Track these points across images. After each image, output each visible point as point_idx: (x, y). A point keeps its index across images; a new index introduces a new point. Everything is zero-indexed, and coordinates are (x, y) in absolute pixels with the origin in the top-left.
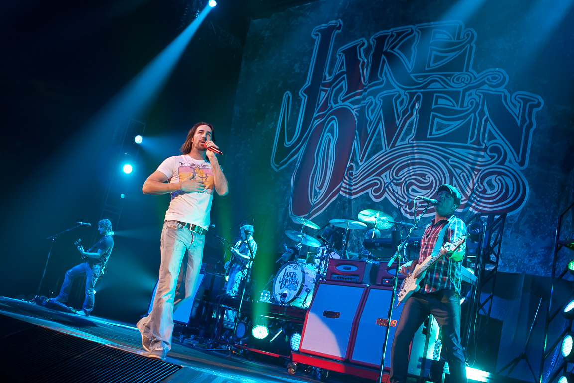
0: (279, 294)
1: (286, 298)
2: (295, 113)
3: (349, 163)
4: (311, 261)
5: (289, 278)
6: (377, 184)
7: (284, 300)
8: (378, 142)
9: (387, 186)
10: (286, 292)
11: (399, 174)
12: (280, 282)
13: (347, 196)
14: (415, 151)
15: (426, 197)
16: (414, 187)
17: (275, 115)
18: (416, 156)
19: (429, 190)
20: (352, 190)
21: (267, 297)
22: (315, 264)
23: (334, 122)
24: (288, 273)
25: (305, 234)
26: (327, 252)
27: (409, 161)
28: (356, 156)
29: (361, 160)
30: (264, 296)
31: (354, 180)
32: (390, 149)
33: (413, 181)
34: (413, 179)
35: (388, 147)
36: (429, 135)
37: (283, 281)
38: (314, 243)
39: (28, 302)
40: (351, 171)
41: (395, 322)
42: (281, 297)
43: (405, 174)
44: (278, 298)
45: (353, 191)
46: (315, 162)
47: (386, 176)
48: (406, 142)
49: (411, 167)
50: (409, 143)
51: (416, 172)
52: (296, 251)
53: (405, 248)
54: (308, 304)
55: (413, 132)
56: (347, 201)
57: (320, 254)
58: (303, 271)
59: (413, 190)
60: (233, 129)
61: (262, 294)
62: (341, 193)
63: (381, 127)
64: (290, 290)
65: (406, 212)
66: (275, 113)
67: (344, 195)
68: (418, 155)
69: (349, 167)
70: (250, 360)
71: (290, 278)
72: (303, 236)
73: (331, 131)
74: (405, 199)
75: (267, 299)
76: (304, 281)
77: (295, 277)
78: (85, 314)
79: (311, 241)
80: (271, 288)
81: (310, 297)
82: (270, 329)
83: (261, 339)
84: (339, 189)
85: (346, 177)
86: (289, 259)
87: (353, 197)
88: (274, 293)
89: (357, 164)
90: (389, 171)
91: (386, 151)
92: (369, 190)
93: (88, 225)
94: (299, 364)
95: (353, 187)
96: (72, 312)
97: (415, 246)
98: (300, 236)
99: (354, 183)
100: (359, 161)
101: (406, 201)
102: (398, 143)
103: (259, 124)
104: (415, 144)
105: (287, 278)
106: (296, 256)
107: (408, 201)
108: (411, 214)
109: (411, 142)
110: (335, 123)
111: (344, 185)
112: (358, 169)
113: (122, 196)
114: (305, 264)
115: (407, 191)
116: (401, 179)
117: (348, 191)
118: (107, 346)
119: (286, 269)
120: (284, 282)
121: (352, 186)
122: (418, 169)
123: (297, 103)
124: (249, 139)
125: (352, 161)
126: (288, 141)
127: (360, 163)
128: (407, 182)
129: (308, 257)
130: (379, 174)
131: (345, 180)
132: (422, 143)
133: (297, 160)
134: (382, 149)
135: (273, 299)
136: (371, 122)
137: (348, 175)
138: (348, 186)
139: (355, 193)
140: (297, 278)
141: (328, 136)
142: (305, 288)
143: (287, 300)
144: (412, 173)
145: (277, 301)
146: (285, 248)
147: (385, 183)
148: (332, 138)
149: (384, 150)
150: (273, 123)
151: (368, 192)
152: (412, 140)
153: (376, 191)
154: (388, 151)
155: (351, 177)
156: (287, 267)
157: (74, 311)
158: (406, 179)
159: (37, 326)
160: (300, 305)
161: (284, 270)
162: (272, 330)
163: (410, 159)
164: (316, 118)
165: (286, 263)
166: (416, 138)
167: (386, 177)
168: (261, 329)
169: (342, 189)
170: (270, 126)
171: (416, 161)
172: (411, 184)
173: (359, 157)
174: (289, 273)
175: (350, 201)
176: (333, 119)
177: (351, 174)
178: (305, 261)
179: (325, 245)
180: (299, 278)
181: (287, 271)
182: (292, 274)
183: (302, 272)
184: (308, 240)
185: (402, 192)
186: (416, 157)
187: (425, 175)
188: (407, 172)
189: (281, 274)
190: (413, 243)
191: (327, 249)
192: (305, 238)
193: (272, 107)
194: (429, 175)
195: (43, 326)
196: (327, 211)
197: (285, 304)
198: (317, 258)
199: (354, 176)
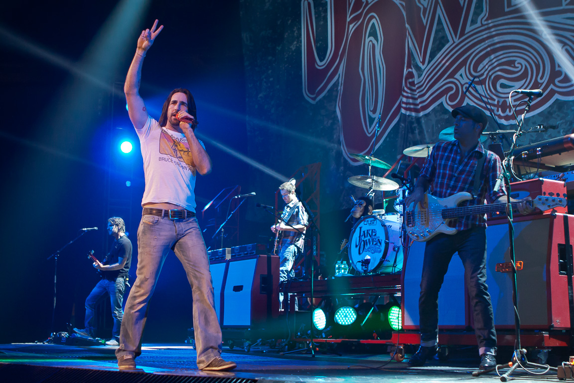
0: (359, 262)
1: (370, 264)
2: (322, 23)
3: (405, 69)
4: (391, 210)
5: (367, 238)
6: (451, 89)
7: (367, 268)
8: (441, 34)
9: (467, 90)
10: (368, 257)
11: (479, 69)
12: (356, 246)
13: (413, 114)
14: (494, 33)
15: (525, 89)
16: (502, 81)
17: (296, 32)
18: (496, 39)
19: (524, 81)
20: (418, 105)
21: (345, 269)
22: (397, 212)
23: (374, 21)
24: (364, 232)
25: (375, 178)
26: (409, 193)
27: (489, 49)
28: (414, 59)
29: (423, 63)
30: (339, 268)
31: (417, 91)
32: (459, 39)
33: (499, 73)
34: (500, 70)
35: (456, 36)
36: (508, 7)
37: (360, 244)
38: (388, 185)
39: (44, 343)
40: (410, 80)
41: (520, 264)
42: (362, 265)
43: (487, 67)
44: (359, 267)
45: (420, 106)
46: (361, 80)
47: (461, 75)
48: (479, 24)
49: (492, 56)
50: (483, 25)
51: (501, 61)
52: (369, 201)
53: (511, 163)
54: (400, 266)
55: (485, 9)
56: (414, 120)
57: (401, 198)
58: (384, 226)
59: (503, 86)
60: (246, 63)
61: (337, 266)
62: (403, 111)
63: (441, 12)
64: (373, 253)
65: (500, 117)
66: (295, 29)
67: (408, 113)
68: (498, 37)
69: (407, 75)
70: (340, 355)
71: (369, 237)
72: (373, 180)
73: (373, 33)
74: (494, 100)
75: (345, 272)
76: (387, 237)
77: (375, 235)
78: (117, 343)
79: (384, 184)
80: (346, 257)
81: (401, 257)
82: (357, 311)
83: (348, 325)
84: (399, 107)
85: (406, 89)
86: (361, 213)
87: (421, 114)
88: (353, 262)
89: (418, 68)
90: (464, 67)
91: (454, 42)
92: (443, 99)
93: (94, 229)
94: (405, 346)
95: (419, 101)
96: (101, 344)
97: (524, 158)
98: (369, 180)
99: (418, 95)
100: (420, 65)
101: (496, 103)
102: (468, 29)
103: (279, 48)
104: (491, 25)
105: (365, 239)
106: (370, 208)
107: (498, 102)
108: (507, 118)
109: (486, 23)
110: (376, 22)
111: (404, 100)
112: (422, 75)
113: (128, 184)
114: (383, 215)
115: (495, 88)
116: (482, 75)
117: (412, 106)
118: (156, 375)
119: (361, 228)
120: (362, 246)
121: (416, 99)
122: (503, 56)
123: (321, 9)
124: (270, 71)
125: (409, 66)
126: (321, 60)
127: (423, 67)
128: (492, 77)
129: (385, 205)
130: (452, 75)
131: (405, 94)
132: (500, 20)
133: (339, 83)
134: (448, 41)
135: (352, 271)
136: (425, 9)
137: (408, 85)
138: (411, 101)
139: (424, 108)
140: (377, 235)
141: (371, 41)
142: (391, 247)
143: (371, 267)
144: (495, 64)
145: (359, 272)
146: (353, 200)
147: (462, 86)
148: (375, 42)
149: (451, 42)
150: (295, 43)
151: (442, 103)
152: (487, 20)
153: (452, 98)
154: (457, 41)
155: (414, 88)
156: (362, 224)
157: (102, 341)
158: (490, 74)
159: (63, 368)
160: (390, 270)
161: (358, 229)
162: (361, 311)
163: (489, 46)
164: (350, 23)
165: (358, 220)
166: (492, 16)
167: (463, 77)
168: (346, 312)
169: (404, 105)
170: (293, 48)
171: (498, 46)
172: (498, 78)
173: (418, 60)
174: (366, 232)
175: (418, 120)
176: (372, 17)
177: (413, 84)
178: (383, 211)
179: (405, 184)
180: (381, 235)
181: (362, 230)
182: (370, 232)
183: (382, 226)
184: (381, 184)
185: (489, 92)
186: (496, 41)
187: (514, 61)
188: (489, 64)
189: (356, 236)
190: (522, 155)
191: (408, 189)
192: (376, 181)
193: (289, 22)
194: (519, 60)
195: (70, 367)
196: (388, 139)
197: (369, 273)
198: (397, 204)
199: (416, 86)
